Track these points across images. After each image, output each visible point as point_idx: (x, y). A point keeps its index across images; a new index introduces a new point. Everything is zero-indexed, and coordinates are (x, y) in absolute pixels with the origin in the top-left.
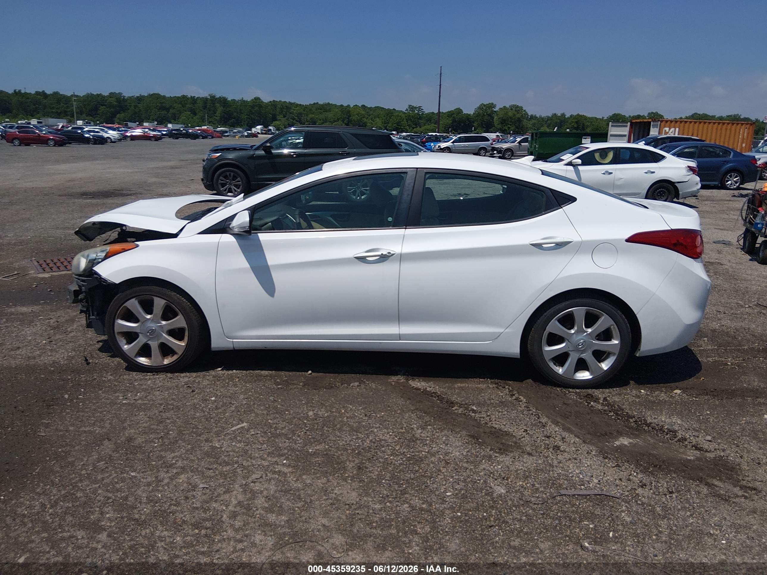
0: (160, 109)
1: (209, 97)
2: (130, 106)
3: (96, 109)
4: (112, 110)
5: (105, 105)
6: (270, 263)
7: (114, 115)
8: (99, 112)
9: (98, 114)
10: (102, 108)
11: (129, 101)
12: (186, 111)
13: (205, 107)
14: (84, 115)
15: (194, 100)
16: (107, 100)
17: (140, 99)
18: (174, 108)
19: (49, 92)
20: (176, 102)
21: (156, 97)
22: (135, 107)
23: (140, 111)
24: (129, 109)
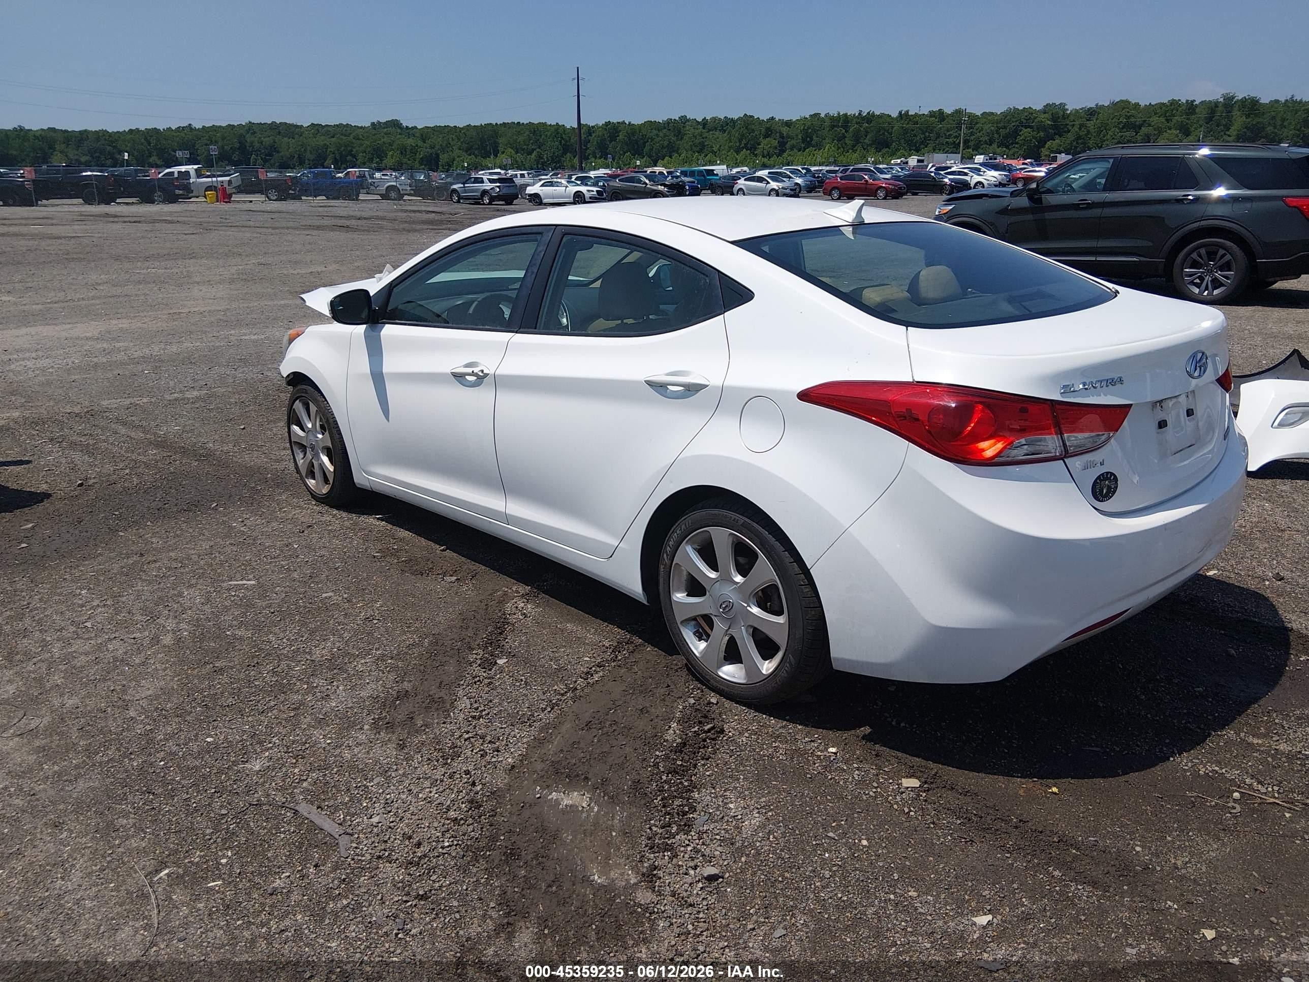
0: (1123, 128)
1: (1222, 100)
2: (1073, 125)
3: (1016, 133)
4: (1042, 134)
5: (1031, 127)
6: (384, 371)
7: (1042, 143)
8: (1019, 139)
9: (1017, 143)
10: (1025, 132)
11: (1072, 118)
12: (1170, 129)
13: (1209, 119)
14: (995, 146)
15: (1191, 107)
16: (1036, 118)
17: (1091, 113)
18: (1150, 125)
19: (948, 110)
20: (1155, 114)
21: (1123, 106)
22: (1082, 126)
23: (1088, 132)
24: (1069, 131)
